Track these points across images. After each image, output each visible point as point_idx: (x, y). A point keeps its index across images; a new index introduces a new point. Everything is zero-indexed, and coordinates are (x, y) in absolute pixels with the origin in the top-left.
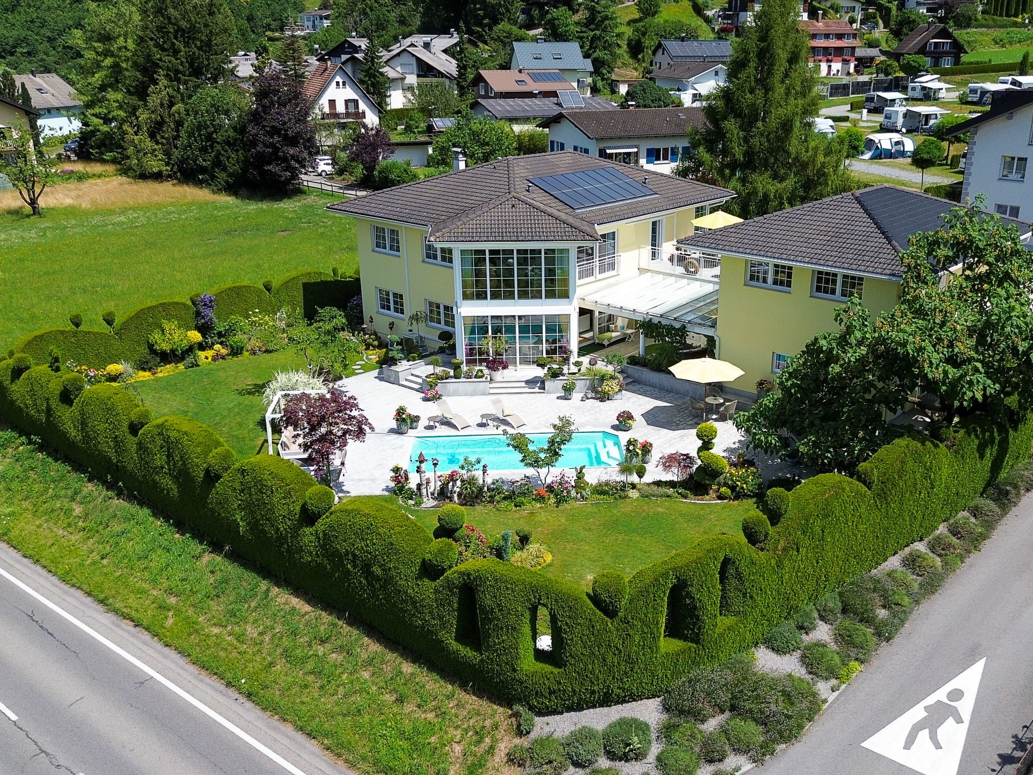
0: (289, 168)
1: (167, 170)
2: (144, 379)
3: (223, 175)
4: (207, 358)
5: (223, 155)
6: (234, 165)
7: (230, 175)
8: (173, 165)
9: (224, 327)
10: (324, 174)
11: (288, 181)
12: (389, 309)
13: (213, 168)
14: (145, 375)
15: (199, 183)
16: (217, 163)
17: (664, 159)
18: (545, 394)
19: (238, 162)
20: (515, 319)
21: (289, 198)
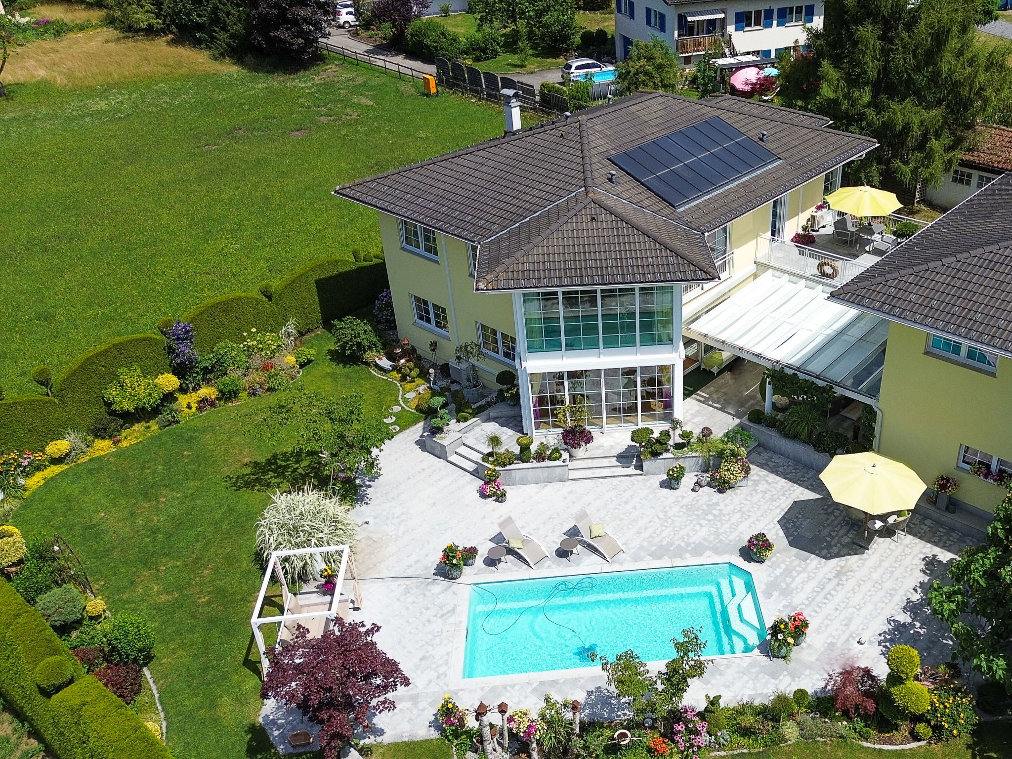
0: (301, 34)
1: (158, 23)
2: (103, 453)
3: (223, 36)
4: (189, 407)
5: (221, 10)
6: (235, 24)
7: (232, 36)
8: (165, 16)
9: (210, 360)
10: (347, 25)
11: (302, 50)
12: (428, 321)
13: (211, 25)
14: (103, 446)
15: (196, 43)
16: (215, 20)
17: (756, 25)
18: (643, 477)
19: (240, 21)
20: (600, 376)
21: (306, 69)
